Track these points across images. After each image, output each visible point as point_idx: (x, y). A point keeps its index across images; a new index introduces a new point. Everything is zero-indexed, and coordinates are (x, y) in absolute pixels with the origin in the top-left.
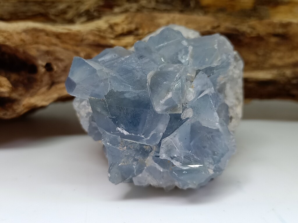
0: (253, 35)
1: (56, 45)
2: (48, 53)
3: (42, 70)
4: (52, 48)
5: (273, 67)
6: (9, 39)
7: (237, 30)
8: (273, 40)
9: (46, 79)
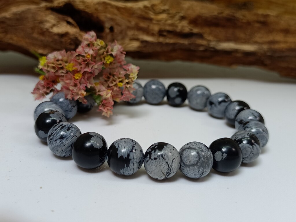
0: (244, 21)
1: (116, 15)
2: (112, 19)
3: (107, 31)
4: (114, 17)
5: (256, 43)
6: (88, 8)
7: (234, 17)
8: (257, 25)
9: (109, 37)
